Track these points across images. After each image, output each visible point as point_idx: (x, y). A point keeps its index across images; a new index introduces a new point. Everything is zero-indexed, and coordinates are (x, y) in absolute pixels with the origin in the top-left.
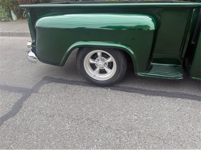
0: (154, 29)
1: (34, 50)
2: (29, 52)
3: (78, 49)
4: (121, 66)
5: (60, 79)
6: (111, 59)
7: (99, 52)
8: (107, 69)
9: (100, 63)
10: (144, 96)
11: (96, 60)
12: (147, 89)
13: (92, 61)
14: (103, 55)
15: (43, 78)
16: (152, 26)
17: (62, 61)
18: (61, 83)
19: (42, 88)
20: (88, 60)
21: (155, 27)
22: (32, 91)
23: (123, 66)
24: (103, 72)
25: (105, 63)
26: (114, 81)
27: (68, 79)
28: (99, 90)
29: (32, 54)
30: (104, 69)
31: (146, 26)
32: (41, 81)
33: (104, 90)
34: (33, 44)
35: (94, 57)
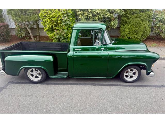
0: (52, 61)
1: (3, 70)
2: (1, 70)
3: (24, 68)
4: (43, 74)
5: (17, 82)
6: (39, 72)
7: (34, 69)
8: (38, 76)
9: (35, 73)
10: (53, 85)
11: (33, 72)
12: (56, 83)
13: (31, 73)
14: (36, 70)
15: (8, 82)
16: (52, 60)
17: (17, 74)
18: (17, 83)
19: (8, 86)
20: (29, 72)
21: (53, 60)
22: (3, 88)
23: (44, 74)
24: (37, 77)
25: (37, 73)
26: (41, 81)
27: (21, 82)
28: (35, 85)
29: (2, 71)
30: (37, 76)
31: (50, 60)
32: (8, 84)
33: (38, 85)
34: (3, 67)
35: (32, 71)
